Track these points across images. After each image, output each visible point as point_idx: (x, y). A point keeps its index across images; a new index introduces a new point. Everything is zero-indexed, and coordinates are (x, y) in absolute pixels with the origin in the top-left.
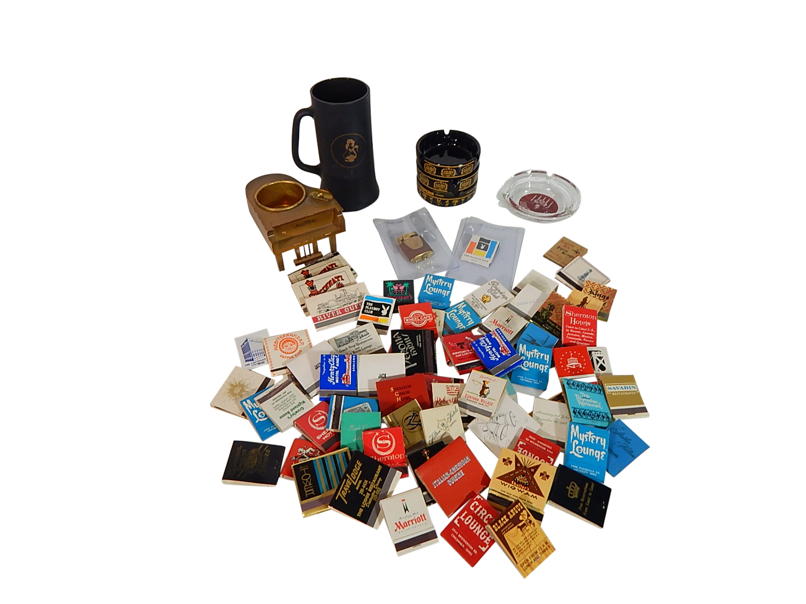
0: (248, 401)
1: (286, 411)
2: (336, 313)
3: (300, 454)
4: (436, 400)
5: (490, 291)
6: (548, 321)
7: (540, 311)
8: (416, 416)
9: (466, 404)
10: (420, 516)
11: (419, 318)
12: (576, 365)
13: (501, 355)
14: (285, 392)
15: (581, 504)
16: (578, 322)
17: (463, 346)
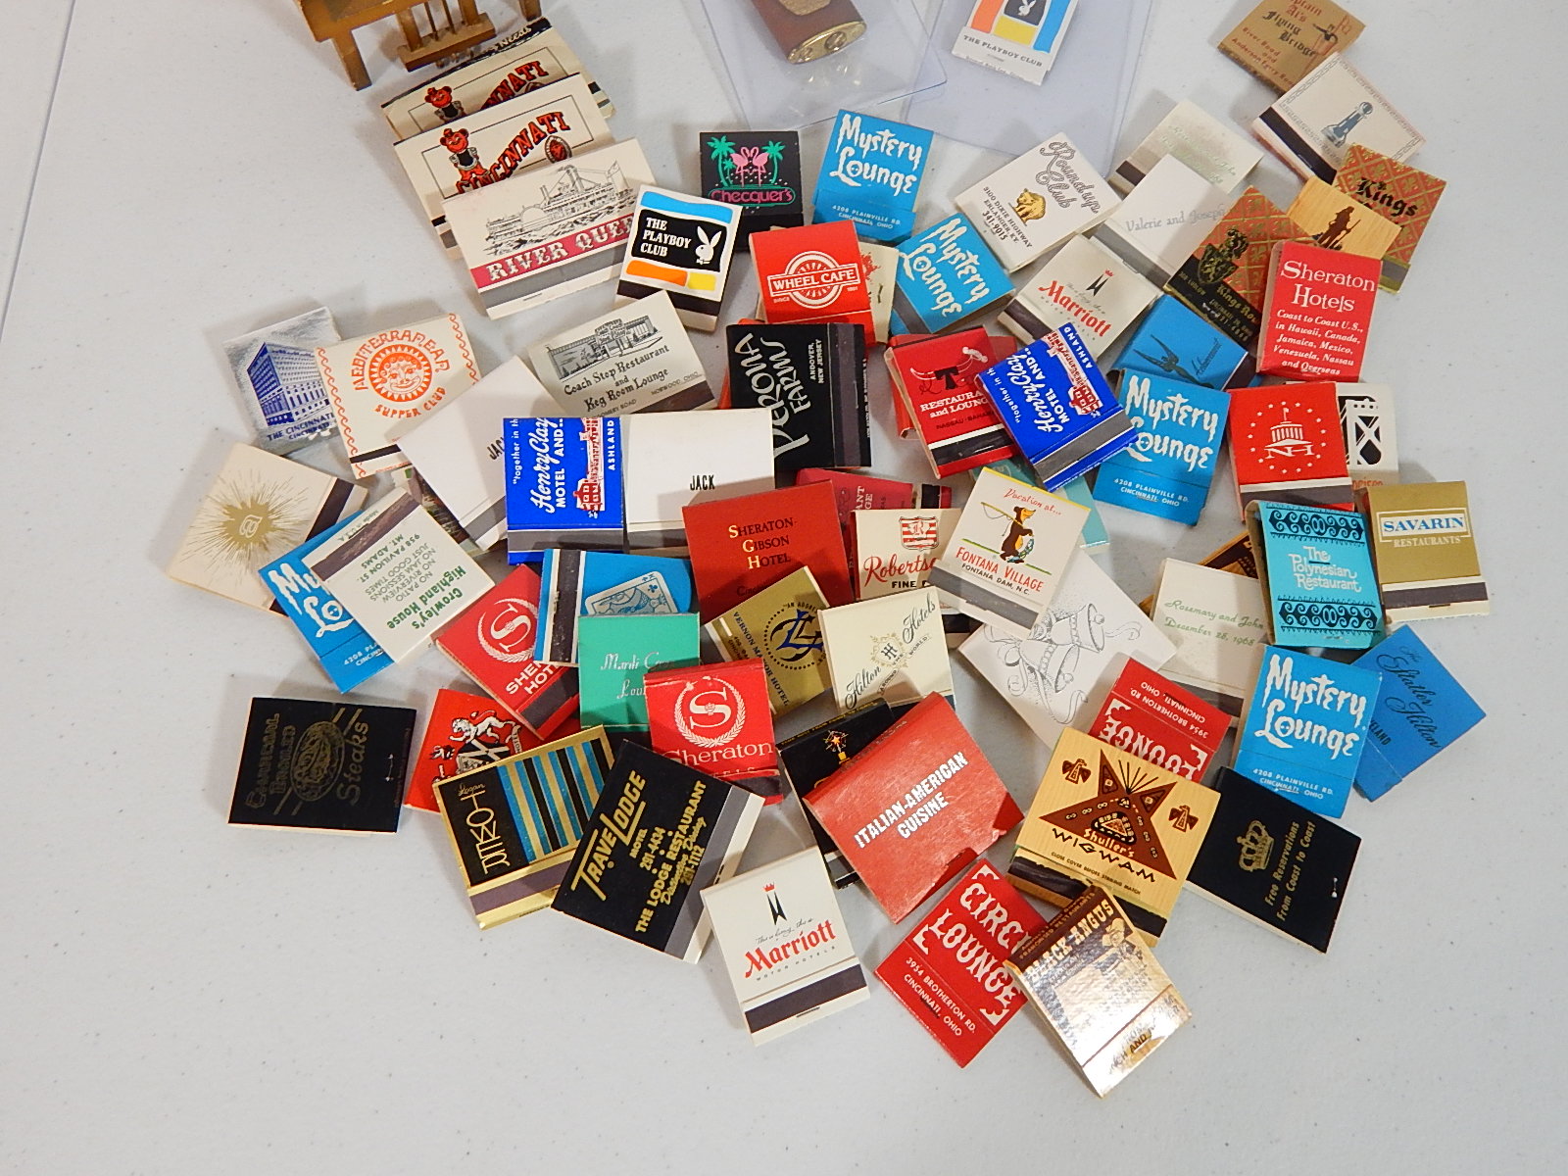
0: (285, 567)
1: (407, 603)
2: (548, 253)
3: (461, 739)
4: (868, 566)
5: (1042, 178)
6: (1220, 290)
7: (1200, 258)
8: (805, 620)
9: (960, 579)
10: (816, 930)
11: (817, 278)
12: (1295, 447)
13: (1070, 412)
14: (399, 538)
15: (1275, 887)
16: (1315, 300)
17: (955, 378)
